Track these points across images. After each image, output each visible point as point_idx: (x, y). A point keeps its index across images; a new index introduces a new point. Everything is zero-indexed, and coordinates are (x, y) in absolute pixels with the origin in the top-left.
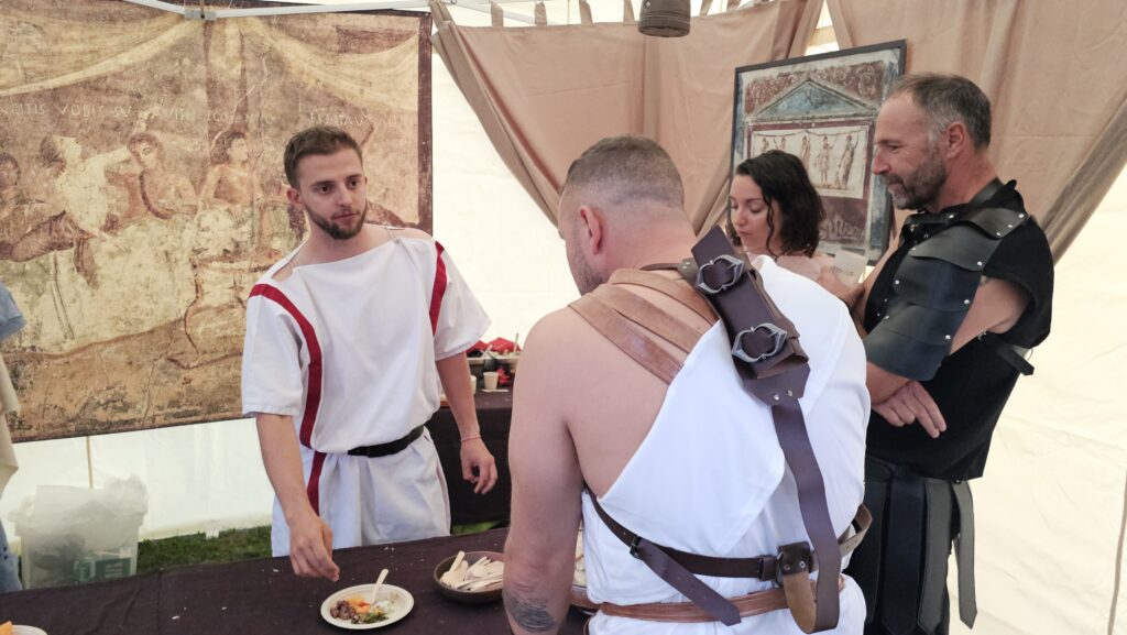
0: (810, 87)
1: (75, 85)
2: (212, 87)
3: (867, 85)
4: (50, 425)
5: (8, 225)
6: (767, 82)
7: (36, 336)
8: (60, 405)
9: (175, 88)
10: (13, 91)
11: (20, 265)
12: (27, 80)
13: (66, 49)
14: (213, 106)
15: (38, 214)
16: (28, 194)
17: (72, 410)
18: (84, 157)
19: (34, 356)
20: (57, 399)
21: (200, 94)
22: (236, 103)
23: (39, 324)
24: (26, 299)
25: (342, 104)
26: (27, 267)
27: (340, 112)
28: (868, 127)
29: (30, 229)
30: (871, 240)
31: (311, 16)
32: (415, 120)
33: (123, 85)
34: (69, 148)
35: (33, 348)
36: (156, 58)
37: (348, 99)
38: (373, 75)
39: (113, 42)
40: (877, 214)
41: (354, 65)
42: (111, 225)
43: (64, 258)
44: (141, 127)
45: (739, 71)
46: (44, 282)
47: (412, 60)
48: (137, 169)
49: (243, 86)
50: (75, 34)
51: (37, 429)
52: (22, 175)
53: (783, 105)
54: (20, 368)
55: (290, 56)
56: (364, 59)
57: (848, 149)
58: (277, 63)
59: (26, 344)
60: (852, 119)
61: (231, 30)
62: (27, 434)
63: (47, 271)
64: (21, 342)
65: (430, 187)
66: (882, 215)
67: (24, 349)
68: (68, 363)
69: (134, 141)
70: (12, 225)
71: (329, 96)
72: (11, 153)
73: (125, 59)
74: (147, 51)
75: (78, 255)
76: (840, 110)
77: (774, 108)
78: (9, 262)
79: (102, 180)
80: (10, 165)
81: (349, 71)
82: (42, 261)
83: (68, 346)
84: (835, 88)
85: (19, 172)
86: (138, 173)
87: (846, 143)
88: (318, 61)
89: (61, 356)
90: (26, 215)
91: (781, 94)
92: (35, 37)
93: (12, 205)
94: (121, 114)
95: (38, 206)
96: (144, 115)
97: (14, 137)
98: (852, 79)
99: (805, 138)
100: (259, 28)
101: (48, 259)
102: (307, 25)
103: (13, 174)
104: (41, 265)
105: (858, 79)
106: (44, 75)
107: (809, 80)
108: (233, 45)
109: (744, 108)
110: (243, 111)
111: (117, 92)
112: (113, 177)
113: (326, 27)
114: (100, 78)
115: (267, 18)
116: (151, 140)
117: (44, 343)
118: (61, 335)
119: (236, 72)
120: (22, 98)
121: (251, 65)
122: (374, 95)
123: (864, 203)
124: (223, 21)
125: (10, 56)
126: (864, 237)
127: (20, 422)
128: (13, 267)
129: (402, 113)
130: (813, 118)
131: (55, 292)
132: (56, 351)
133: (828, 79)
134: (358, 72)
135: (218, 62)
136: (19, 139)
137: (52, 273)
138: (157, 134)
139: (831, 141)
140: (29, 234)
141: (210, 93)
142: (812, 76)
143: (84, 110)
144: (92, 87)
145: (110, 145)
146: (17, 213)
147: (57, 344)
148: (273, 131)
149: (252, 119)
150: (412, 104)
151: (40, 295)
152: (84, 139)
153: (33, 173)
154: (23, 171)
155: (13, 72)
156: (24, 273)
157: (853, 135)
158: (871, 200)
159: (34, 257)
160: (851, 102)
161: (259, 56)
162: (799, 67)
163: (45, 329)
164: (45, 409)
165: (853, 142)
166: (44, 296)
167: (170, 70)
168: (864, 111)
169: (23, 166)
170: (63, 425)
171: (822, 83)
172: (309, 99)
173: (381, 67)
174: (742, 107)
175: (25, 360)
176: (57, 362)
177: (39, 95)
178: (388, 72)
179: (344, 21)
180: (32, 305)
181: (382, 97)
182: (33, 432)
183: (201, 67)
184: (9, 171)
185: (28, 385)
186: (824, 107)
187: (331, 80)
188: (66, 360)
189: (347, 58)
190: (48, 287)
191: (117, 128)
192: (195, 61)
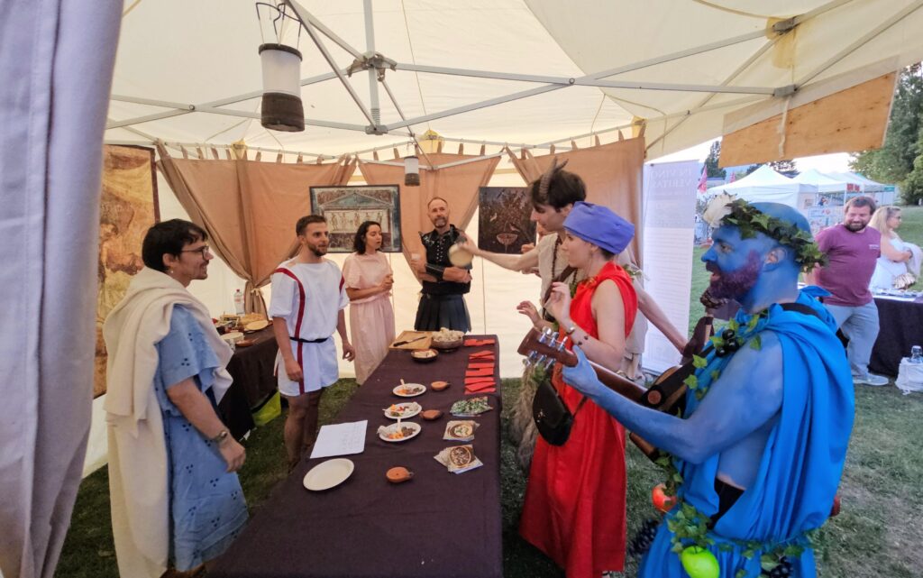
0: (356, 196)
3: (384, 197)
28: (387, 210)
32: (153, 206)
38: (131, 182)
40: (395, 237)
45: (311, 189)
47: (148, 174)
53: (342, 202)
56: (126, 173)
57: (378, 217)
60: (380, 207)
76: (372, 204)
77: (336, 202)
81: (119, 180)
84: (369, 197)
87: (377, 215)
88: (109, 176)
91: (340, 198)
99: (356, 213)
105: (380, 195)
107: (355, 193)
109: (317, 201)
122: (132, 194)
123: (390, 234)
129: (147, 203)
130: (359, 207)
133: (365, 194)
134: (124, 181)
139: (369, 214)
150: (151, 200)
160: (378, 202)
162: (348, 189)
168: (384, 205)
171: (362, 195)
173: (135, 178)
178: (138, 180)
179: (116, 151)
181: (137, 195)
186: (364, 203)
187: (111, 185)
189: (118, 172)
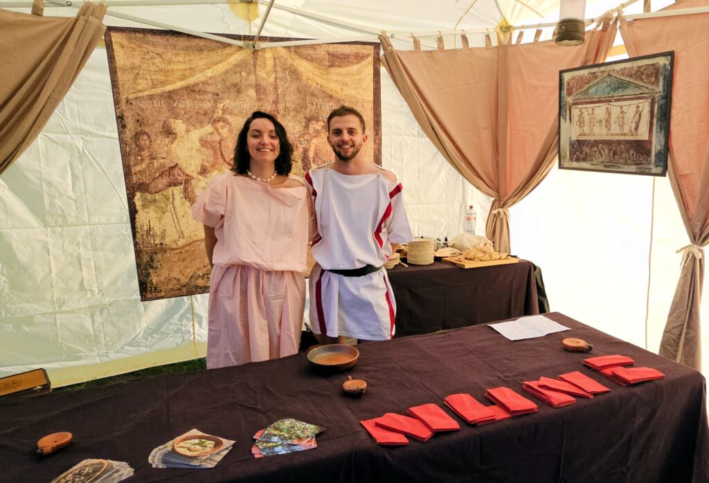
0: (610, 80)
1: (182, 89)
2: (259, 89)
3: (648, 76)
4: (172, 289)
5: (145, 172)
6: (581, 78)
7: (163, 238)
8: (178, 277)
9: (237, 89)
10: (146, 93)
11: (153, 196)
12: (154, 86)
13: (175, 67)
14: (259, 100)
15: (162, 166)
16: (156, 154)
17: (184, 280)
18: (187, 131)
19: (162, 249)
20: (175, 274)
21: (252, 92)
22: (272, 98)
23: (164, 230)
24: (156, 216)
25: (331, 97)
26: (157, 197)
27: (330, 102)
28: (650, 100)
29: (157, 175)
30: (655, 162)
31: (313, 46)
32: (371, 105)
33: (210, 89)
34: (179, 126)
35: (161, 244)
36: (227, 72)
37: (334, 95)
38: (347, 80)
39: (202, 63)
40: (659, 148)
41: (338, 74)
42: (204, 171)
43: (177, 191)
44: (219, 113)
45: (561, 72)
46: (166, 206)
47: (370, 70)
48: (217, 138)
49: (276, 88)
50: (180, 59)
51: (165, 292)
52: (152, 143)
53: (592, 90)
54: (154, 256)
55: (301, 69)
56: (342, 70)
57: (637, 112)
58: (295, 74)
59: (158, 242)
60: (640, 96)
61: (268, 55)
62: (159, 295)
63: (168, 199)
64: (154, 241)
65: (380, 144)
66: (663, 148)
67: (156, 245)
68: (181, 252)
69: (215, 121)
70: (148, 173)
71: (324, 92)
72: (146, 130)
73: (209, 73)
74: (222, 67)
75: (185, 190)
76: (630, 91)
77: (586, 92)
78: (147, 194)
79: (198, 145)
80: (145, 137)
81: (334, 78)
82: (165, 194)
83: (181, 243)
84: (627, 79)
85: (151, 141)
86: (218, 140)
87: (635, 109)
88: (317, 72)
89: (177, 249)
90: (155, 166)
91: (591, 84)
92: (158, 60)
93: (147, 161)
94: (207, 105)
95: (162, 161)
96: (221, 106)
97: (147, 121)
98: (639, 74)
99: (608, 108)
100: (284, 53)
101: (168, 193)
102: (311, 52)
103: (147, 143)
104: (165, 196)
105: (643, 73)
106: (163, 83)
107: (609, 75)
108: (270, 63)
109: (566, 93)
110: (276, 102)
111: (205, 92)
112: (204, 143)
113: (321, 53)
114: (196, 85)
115: (288, 48)
116: (224, 120)
117: (167, 241)
118: (177, 237)
119: (272, 80)
120: (151, 97)
121: (280, 75)
122: (348, 92)
123: (650, 142)
124: (264, 50)
125: (144, 72)
126: (650, 161)
127: (155, 288)
128: (149, 197)
129: (364, 101)
130: (613, 97)
131: (173, 211)
132: (174, 246)
133: (623, 74)
134: (340, 78)
135: (261, 73)
136: (150, 122)
137: (171, 200)
138: (228, 117)
139: (625, 109)
140: (157, 178)
141: (257, 92)
142: (611, 73)
143: (186, 104)
144: (191, 90)
145: (201, 123)
146: (151, 165)
147: (175, 242)
148: (293, 113)
149: (281, 107)
150: (371, 97)
151: (164, 213)
152: (187, 121)
153: (159, 142)
154: (153, 141)
155: (146, 81)
156: (155, 201)
157: (640, 105)
158: (654, 140)
159: (160, 191)
160: (638, 87)
161: (284, 70)
162: (602, 69)
163: (168, 233)
164: (169, 280)
165: (640, 109)
166: (167, 214)
167: (235, 79)
168: (647, 91)
169: (153, 138)
170: (179, 289)
171: (618, 77)
172: (313, 94)
173: (352, 75)
174: (564, 93)
175: (157, 252)
176: (175, 252)
177: (161, 95)
178: (357, 77)
179: (331, 49)
180: (160, 219)
181: (353, 92)
182: (163, 294)
183: (252, 77)
184: (145, 141)
185: (159, 266)
186: (620, 90)
187: (325, 83)
188: (180, 250)
189: (334, 70)
190: (169, 209)
191: (205, 114)
192: (249, 74)
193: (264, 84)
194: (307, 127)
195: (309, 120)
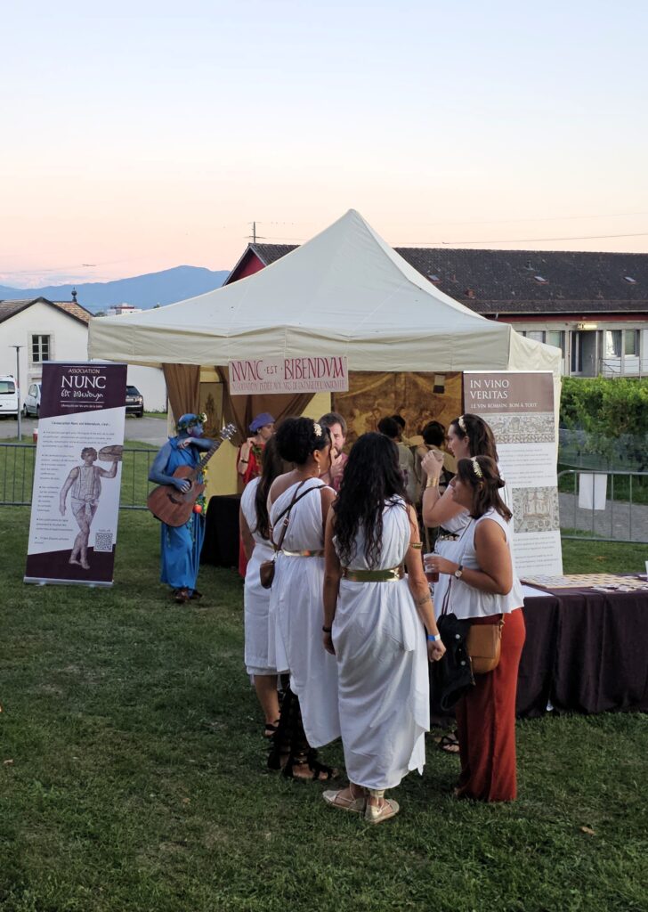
1: (360, 394)
2: (397, 393)
9: (386, 394)
10: (344, 397)
13: (358, 384)
14: (396, 398)
18: (361, 415)
21: (393, 395)
22: (403, 398)
25: (435, 397)
27: (435, 399)
32: (460, 402)
33: (372, 394)
36: (381, 386)
39: (370, 381)
44: (376, 406)
47: (459, 382)
49: (405, 392)
50: (360, 380)
55: (419, 382)
58: (416, 385)
61: (402, 376)
73: (373, 386)
74: (379, 383)
88: (428, 384)
94: (370, 402)
96: (377, 402)
100: (410, 374)
108: (403, 380)
110: (405, 400)
111: (369, 395)
114: (366, 392)
119: (403, 388)
120: (346, 398)
121: (408, 386)
129: (456, 399)
135: (398, 385)
138: (381, 408)
141: (396, 395)
143: (362, 401)
144: (364, 394)
145: (366, 411)
149: (407, 403)
150: (459, 397)
152: (360, 410)
161: (410, 383)
167: (385, 388)
173: (449, 385)
177: (350, 397)
178: (451, 386)
183: (393, 388)
191: (369, 406)
192: (392, 385)
193: (399, 391)
194: (421, 414)
195: (422, 410)
